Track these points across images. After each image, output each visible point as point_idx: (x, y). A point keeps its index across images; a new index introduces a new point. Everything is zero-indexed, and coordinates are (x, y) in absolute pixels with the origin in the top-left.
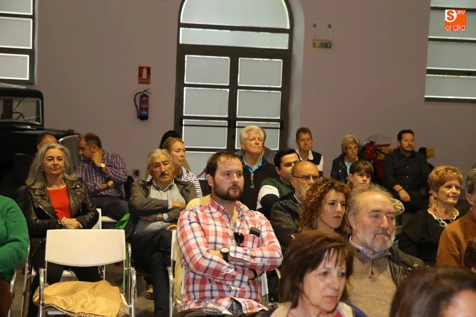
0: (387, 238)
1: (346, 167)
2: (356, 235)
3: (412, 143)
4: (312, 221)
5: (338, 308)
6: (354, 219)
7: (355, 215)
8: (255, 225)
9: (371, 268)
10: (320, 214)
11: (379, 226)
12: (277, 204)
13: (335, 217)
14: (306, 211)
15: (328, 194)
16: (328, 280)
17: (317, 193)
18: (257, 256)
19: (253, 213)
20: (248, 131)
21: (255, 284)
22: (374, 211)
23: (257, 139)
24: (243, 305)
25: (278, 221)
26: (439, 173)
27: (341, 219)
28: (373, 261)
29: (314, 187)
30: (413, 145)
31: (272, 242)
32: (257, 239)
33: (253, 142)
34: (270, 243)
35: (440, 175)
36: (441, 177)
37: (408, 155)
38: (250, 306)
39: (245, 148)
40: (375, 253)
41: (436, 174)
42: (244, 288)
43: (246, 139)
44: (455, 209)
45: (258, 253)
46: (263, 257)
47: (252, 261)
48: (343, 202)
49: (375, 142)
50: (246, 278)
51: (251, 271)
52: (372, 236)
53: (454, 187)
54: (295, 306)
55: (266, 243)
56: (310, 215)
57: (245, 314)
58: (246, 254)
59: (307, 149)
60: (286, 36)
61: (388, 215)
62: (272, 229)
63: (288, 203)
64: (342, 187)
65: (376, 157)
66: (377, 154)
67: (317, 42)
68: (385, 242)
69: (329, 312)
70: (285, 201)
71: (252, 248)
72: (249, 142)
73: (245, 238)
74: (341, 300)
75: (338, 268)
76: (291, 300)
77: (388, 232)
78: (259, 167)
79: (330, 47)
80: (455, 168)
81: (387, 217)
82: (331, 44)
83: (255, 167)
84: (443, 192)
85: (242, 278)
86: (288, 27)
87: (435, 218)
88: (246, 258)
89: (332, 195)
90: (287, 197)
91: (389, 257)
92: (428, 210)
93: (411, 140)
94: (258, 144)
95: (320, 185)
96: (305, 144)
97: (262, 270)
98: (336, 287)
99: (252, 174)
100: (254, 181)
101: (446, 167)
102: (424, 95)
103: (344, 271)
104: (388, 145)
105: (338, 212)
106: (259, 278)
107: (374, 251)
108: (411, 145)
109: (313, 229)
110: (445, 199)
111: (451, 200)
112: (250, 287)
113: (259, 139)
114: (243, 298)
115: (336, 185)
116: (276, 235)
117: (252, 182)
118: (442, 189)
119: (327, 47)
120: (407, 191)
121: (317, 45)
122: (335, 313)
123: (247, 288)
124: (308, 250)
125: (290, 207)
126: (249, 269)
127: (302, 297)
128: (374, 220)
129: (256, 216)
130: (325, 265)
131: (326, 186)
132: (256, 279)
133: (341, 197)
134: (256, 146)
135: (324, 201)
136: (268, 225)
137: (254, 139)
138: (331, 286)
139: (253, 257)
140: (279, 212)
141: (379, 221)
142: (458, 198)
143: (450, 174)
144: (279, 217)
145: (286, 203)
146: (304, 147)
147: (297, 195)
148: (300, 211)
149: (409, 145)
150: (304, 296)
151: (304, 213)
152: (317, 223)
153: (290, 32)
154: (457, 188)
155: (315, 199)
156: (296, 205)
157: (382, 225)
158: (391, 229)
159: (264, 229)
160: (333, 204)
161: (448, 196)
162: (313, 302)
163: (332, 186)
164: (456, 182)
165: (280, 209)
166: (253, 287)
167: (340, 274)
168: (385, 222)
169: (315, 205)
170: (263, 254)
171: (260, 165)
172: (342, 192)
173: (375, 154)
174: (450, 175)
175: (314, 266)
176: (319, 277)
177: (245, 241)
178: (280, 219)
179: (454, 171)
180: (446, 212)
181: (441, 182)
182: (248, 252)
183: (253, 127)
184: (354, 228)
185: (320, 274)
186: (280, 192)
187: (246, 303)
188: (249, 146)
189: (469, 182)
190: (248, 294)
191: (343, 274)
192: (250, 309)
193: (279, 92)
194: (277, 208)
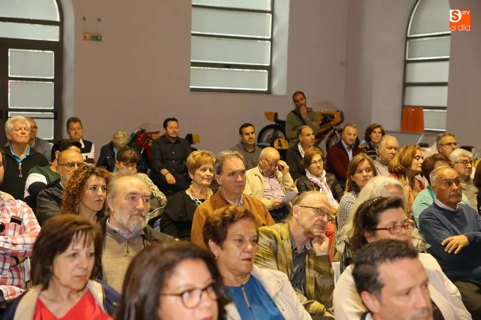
0: (141, 219)
1: (114, 153)
2: (113, 216)
3: (176, 130)
4: (75, 207)
5: (87, 285)
6: (112, 201)
7: (113, 197)
8: (16, 213)
9: (126, 247)
10: (82, 198)
11: (135, 208)
12: (43, 192)
13: (97, 201)
14: (68, 197)
15: (89, 180)
16: (77, 261)
17: (79, 179)
18: (18, 243)
19: (14, 202)
20: (13, 122)
21: (17, 270)
22: (130, 193)
23: (23, 129)
24: (4, 292)
25: (44, 208)
26: (196, 157)
27: (102, 203)
28: (128, 240)
29: (76, 173)
30: (177, 132)
31: (34, 229)
32: (18, 226)
33: (19, 132)
34: (32, 230)
35: (196, 159)
36: (197, 161)
37: (173, 141)
38: (12, 292)
39: (12, 138)
40: (130, 232)
41: (193, 157)
42: (6, 275)
43: (12, 129)
44: (209, 189)
45: (19, 240)
46: (25, 244)
47: (13, 248)
48: (104, 186)
49: (145, 130)
50: (7, 266)
51: (13, 259)
52: (128, 217)
53: (208, 170)
54: (46, 287)
55: (28, 230)
56: (72, 201)
57: (7, 301)
58: (6, 242)
59: (78, 137)
60: (57, 29)
61: (144, 198)
62: (34, 216)
63: (54, 191)
64: (103, 172)
65: (147, 143)
66: (148, 141)
67: (87, 35)
68: (140, 223)
69: (78, 291)
70: (50, 188)
71: (14, 235)
72: (15, 132)
73: (6, 227)
74: (91, 278)
75: (86, 249)
76: (42, 282)
77: (143, 214)
78: (27, 156)
79: (100, 40)
80: (210, 152)
81: (143, 200)
82: (101, 37)
83: (23, 157)
84: (199, 175)
85: (4, 265)
86: (58, 20)
87: (192, 199)
88: (7, 246)
89: (93, 180)
90: (53, 185)
91: (143, 236)
92: (186, 191)
93: (176, 127)
94: (24, 134)
95: (81, 172)
96: (76, 133)
97: (24, 256)
98: (85, 267)
99: (20, 164)
100: (22, 170)
101: (202, 151)
102: (190, 85)
103: (92, 251)
104: (158, 132)
105: (99, 195)
106: (22, 264)
107: (129, 231)
108: (175, 132)
109: (75, 213)
110: (200, 181)
111: (205, 182)
112: (12, 274)
113: (25, 129)
114: (5, 285)
115: (97, 171)
116: (38, 221)
117: (20, 172)
118: (198, 171)
119: (97, 39)
120: (173, 174)
121: (88, 38)
122: (85, 290)
123: (9, 275)
124: (57, 234)
125: (55, 194)
126: (11, 256)
127: (53, 280)
128: (131, 202)
129: (17, 204)
130: (73, 247)
131: (87, 172)
132: (18, 266)
133: (102, 182)
134: (22, 135)
135: (85, 186)
136: (29, 212)
137: (21, 129)
138: (79, 266)
139: (14, 245)
140: (44, 199)
141: (135, 203)
142: (211, 180)
143: (206, 158)
144: (45, 205)
145: (51, 191)
146: (75, 136)
147: (63, 182)
148: (63, 197)
149: (174, 132)
150: (54, 278)
151: (67, 199)
152: (79, 208)
153: (61, 24)
154: (211, 170)
155: (77, 185)
156: (61, 191)
157: (137, 207)
158: (145, 211)
159: (26, 216)
160: (95, 188)
161: (203, 178)
162: (63, 282)
163: (93, 172)
164: (210, 166)
165: (46, 197)
166: (15, 274)
167: (89, 254)
168: (141, 204)
169: (77, 190)
170: (25, 241)
171: (28, 154)
172: (103, 176)
173: (146, 141)
174: (204, 159)
175: (63, 249)
176: (68, 259)
177: (6, 230)
178: (46, 206)
179: (209, 155)
180: (202, 193)
181: (197, 166)
182: (9, 240)
183: (19, 117)
184: (112, 209)
185: (69, 256)
186: (48, 179)
187: (8, 290)
188: (15, 136)
189: (218, 165)
190: (9, 281)
191: (91, 254)
192: (11, 295)
193: (51, 83)
194: (43, 196)
